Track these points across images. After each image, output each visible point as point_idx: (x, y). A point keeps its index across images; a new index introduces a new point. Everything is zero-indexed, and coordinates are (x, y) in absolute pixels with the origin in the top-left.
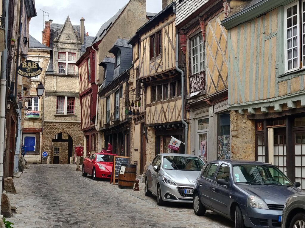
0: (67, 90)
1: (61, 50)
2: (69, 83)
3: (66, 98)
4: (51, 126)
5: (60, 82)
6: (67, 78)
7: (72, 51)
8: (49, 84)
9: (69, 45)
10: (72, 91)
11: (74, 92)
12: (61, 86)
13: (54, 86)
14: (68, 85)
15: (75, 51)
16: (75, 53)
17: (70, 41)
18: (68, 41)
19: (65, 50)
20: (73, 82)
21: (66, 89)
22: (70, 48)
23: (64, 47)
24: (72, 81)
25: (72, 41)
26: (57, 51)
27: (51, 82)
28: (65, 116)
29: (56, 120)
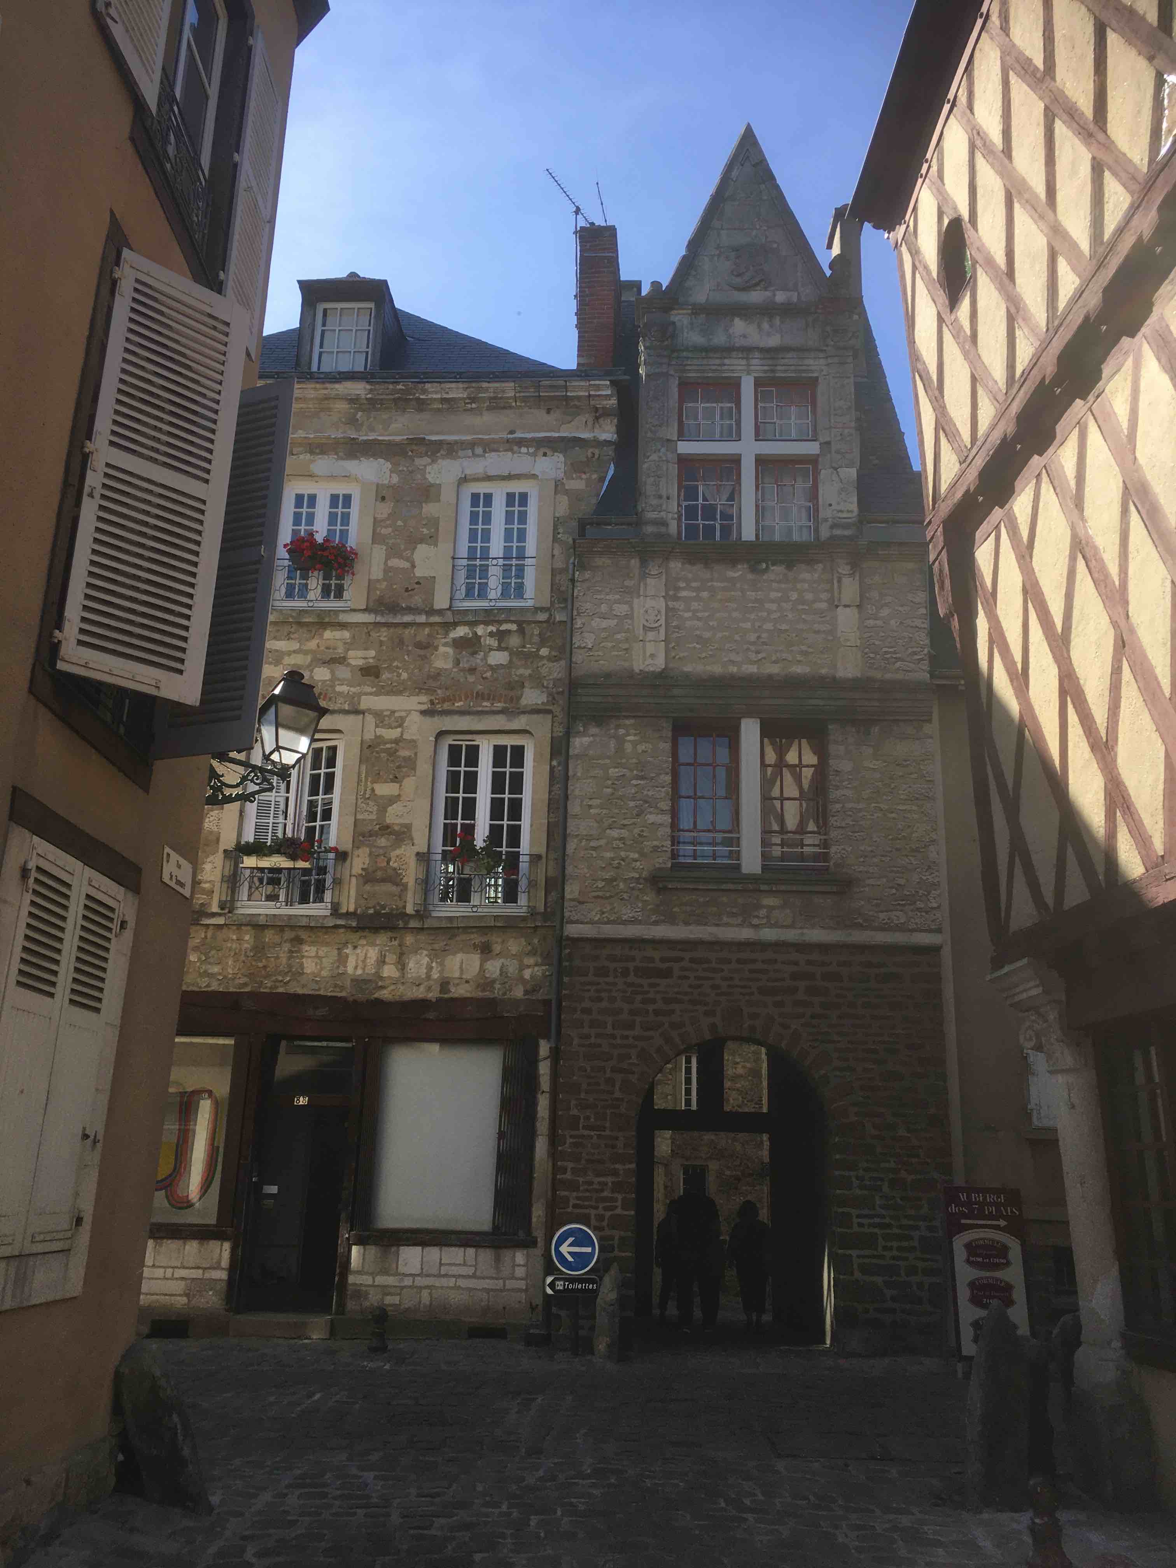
0: (753, 669)
1: (696, 368)
2: (774, 607)
3: (750, 732)
4: (631, 978)
5: (695, 605)
6: (753, 570)
7: (786, 368)
8: (605, 624)
9: (766, 326)
10: (798, 669)
11: (823, 678)
12: (707, 635)
13: (651, 635)
14: (769, 626)
15: (809, 365)
16: (814, 382)
17: (768, 293)
18: (756, 297)
19: (733, 366)
20: (809, 596)
21: (753, 656)
22: (774, 341)
23: (720, 339)
24: (794, 596)
25: (781, 297)
26: (664, 369)
27: (621, 609)
28: (751, 887)
29: (671, 919)
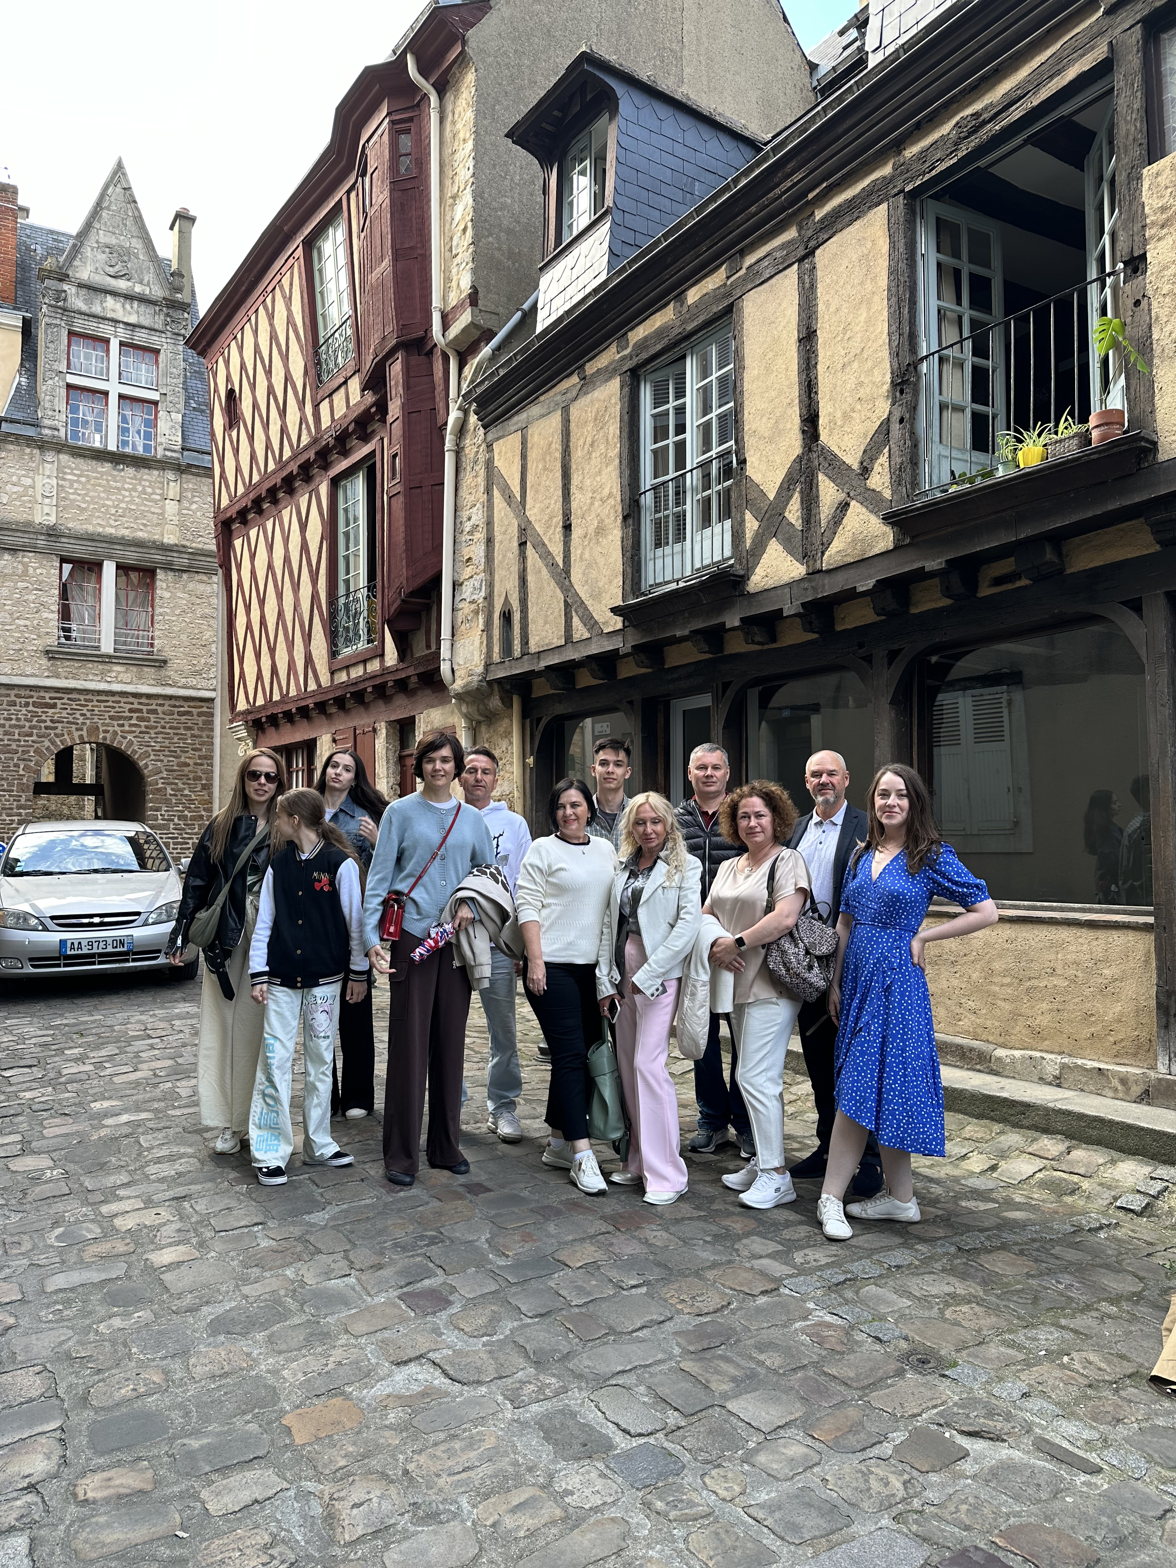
0: (112, 531)
1: (79, 325)
2: (127, 494)
3: (109, 569)
4: (31, 708)
5: (76, 485)
6: (115, 468)
7: (141, 337)
8: (15, 489)
9: (128, 306)
10: (140, 534)
11: (154, 542)
12: (84, 506)
13: (47, 501)
14: (123, 505)
15: (155, 340)
16: (157, 352)
17: (130, 284)
18: (122, 285)
19: (105, 330)
20: (149, 490)
21: (112, 522)
22: (133, 319)
23: (97, 309)
24: (140, 488)
25: (138, 289)
26: (58, 322)
27: (28, 482)
28: (107, 660)
29: (57, 676)
